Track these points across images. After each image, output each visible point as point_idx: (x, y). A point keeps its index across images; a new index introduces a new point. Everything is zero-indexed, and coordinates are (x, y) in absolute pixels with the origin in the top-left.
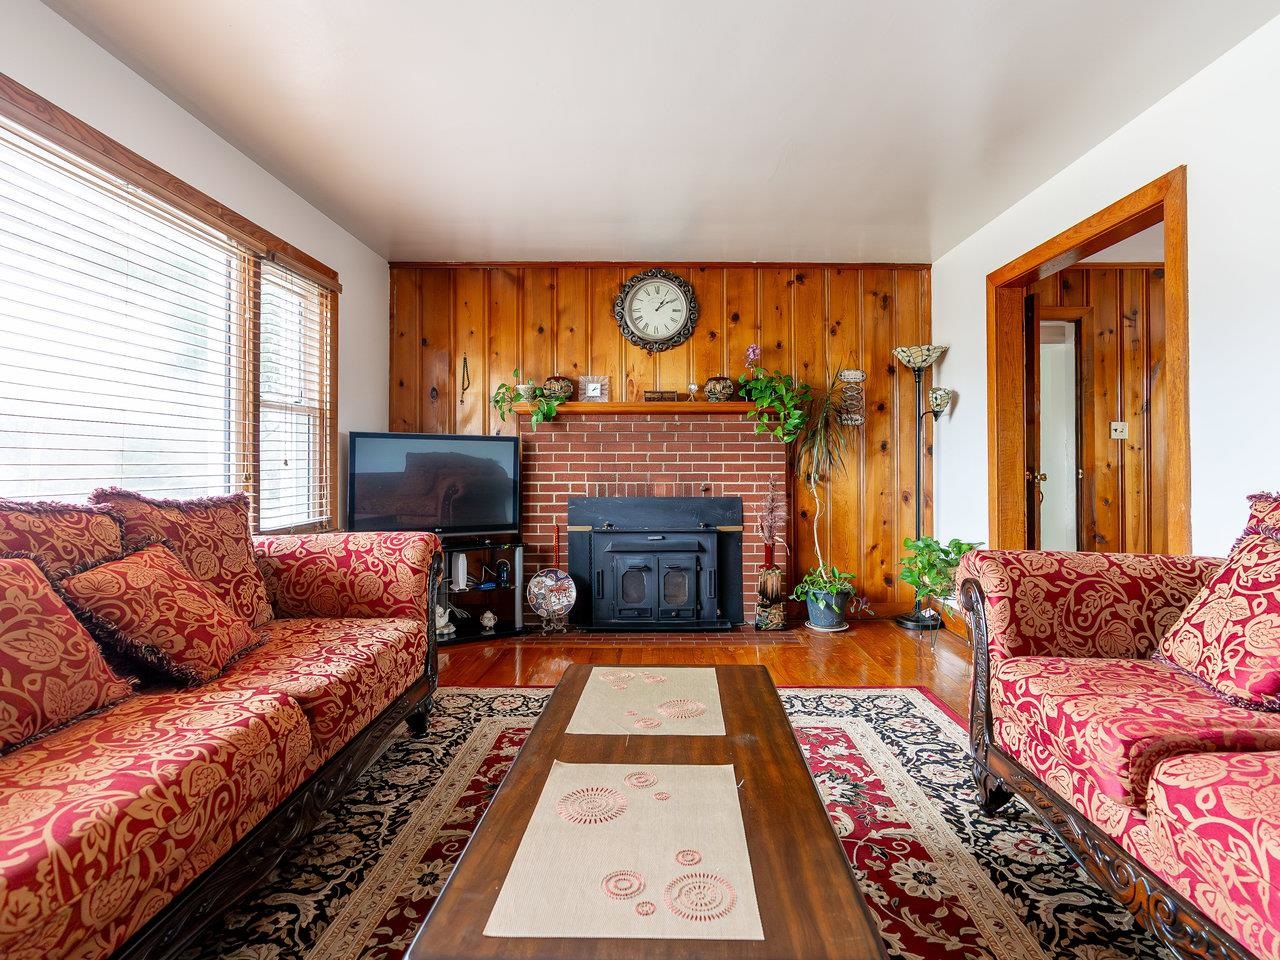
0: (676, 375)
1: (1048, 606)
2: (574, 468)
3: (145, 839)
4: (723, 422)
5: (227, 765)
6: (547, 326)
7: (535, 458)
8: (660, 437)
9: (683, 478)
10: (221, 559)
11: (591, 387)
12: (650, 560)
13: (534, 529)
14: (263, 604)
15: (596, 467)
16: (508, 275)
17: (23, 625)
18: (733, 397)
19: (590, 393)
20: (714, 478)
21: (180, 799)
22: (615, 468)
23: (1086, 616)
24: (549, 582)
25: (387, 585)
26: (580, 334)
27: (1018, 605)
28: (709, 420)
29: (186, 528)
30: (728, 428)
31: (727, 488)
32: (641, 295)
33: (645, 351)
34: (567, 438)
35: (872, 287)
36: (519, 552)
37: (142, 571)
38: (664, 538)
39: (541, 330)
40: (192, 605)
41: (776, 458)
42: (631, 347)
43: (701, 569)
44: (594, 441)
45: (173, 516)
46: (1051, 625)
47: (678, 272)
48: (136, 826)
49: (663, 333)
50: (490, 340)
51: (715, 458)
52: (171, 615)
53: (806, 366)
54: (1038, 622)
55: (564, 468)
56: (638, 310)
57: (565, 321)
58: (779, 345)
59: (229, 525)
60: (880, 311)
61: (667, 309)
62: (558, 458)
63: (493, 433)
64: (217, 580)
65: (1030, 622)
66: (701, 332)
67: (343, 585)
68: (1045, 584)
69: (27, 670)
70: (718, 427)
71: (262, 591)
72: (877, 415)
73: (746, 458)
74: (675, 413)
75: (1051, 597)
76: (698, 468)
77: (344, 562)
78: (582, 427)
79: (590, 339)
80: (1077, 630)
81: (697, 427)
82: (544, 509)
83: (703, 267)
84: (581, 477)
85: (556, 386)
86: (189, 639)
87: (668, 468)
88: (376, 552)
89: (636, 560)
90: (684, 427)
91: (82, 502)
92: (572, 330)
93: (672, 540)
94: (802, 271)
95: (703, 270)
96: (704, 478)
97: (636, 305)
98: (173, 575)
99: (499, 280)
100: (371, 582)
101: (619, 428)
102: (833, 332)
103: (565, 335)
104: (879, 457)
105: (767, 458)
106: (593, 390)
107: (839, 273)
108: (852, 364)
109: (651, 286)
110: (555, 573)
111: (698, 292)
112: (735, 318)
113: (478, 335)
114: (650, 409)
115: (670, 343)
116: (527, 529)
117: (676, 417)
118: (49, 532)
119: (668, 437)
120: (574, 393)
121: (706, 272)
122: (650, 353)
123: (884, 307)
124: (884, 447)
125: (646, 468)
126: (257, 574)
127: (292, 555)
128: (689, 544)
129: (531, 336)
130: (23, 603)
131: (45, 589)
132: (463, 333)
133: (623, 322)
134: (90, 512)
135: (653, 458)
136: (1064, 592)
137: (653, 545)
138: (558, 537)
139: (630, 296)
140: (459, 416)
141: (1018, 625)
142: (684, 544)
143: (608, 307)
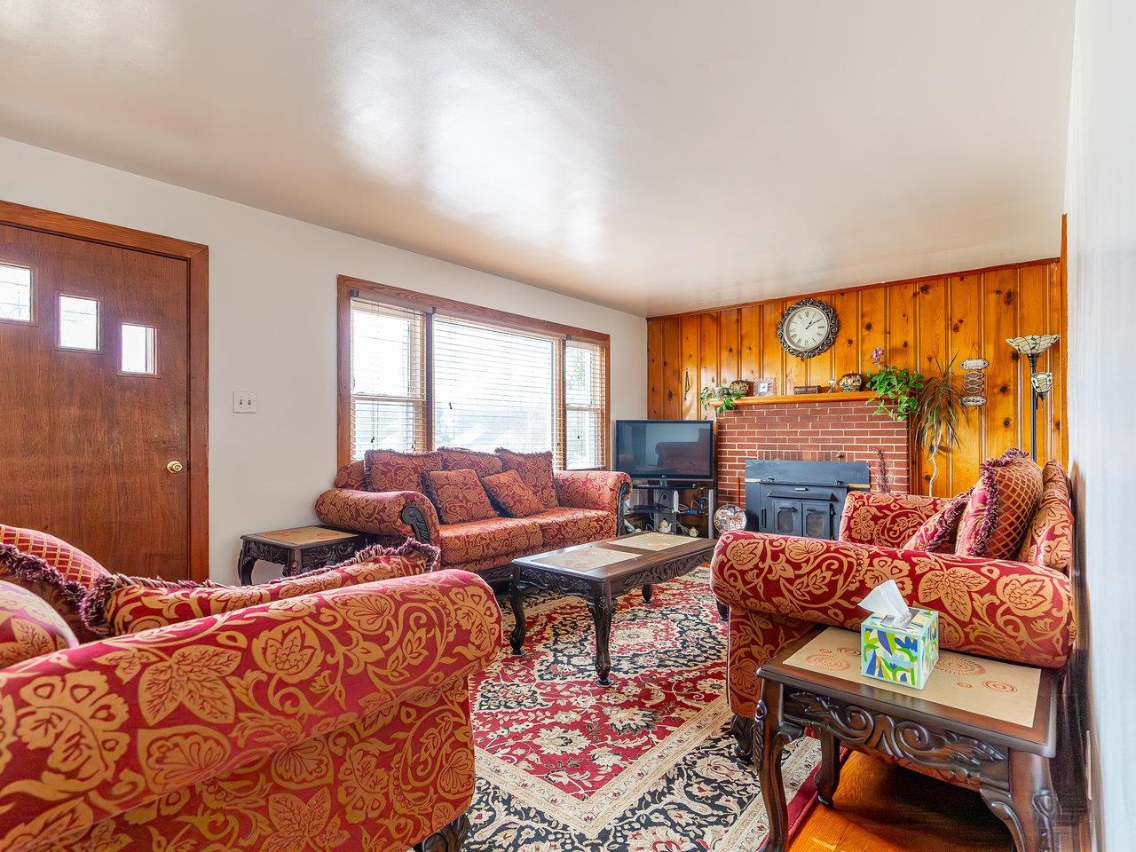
0: (822, 373)
1: (872, 523)
2: (749, 440)
3: (484, 542)
4: (853, 407)
5: (509, 534)
6: (734, 347)
7: (726, 433)
8: (806, 418)
9: (824, 448)
10: (537, 478)
11: (762, 385)
12: (798, 505)
13: (725, 480)
14: (553, 499)
15: (763, 440)
16: (712, 317)
17: (470, 488)
18: (862, 388)
19: (761, 390)
20: (847, 448)
21: (494, 537)
22: (776, 440)
23: (896, 531)
24: (730, 513)
25: (600, 495)
26: (755, 350)
27: (852, 522)
28: (842, 406)
29: (525, 464)
30: (857, 411)
31: (858, 456)
32: (796, 319)
33: (799, 358)
34: (745, 420)
35: (996, 287)
36: (711, 492)
37: (504, 478)
38: (807, 490)
39: (731, 350)
40: (519, 491)
41: (898, 433)
42: (789, 356)
43: (834, 514)
44: (762, 422)
45: (521, 459)
46: (872, 534)
47: (824, 299)
48: (482, 538)
49: (812, 345)
50: (701, 359)
51: (847, 433)
52: (511, 494)
53: (930, 359)
54: (863, 532)
55: (743, 440)
56: (793, 330)
57: (745, 343)
58: (906, 345)
59: (542, 464)
60: (1004, 307)
61: (815, 327)
62: (739, 433)
63: (703, 419)
64: (535, 486)
65: (859, 531)
66: (841, 340)
67: (583, 494)
68: (874, 511)
69: (469, 501)
70: (848, 411)
71: (554, 493)
72: (1000, 396)
73: (873, 433)
74: (816, 402)
75: (875, 519)
76: (835, 440)
77: (584, 483)
78: (752, 414)
79: (761, 354)
80: (889, 539)
81: (833, 411)
82: (730, 467)
83: (842, 292)
84: (753, 447)
85: (737, 387)
86: (515, 502)
87: (813, 440)
88: (597, 480)
89: (787, 504)
90: (823, 412)
91: (492, 452)
92: (750, 348)
93: (813, 491)
94: (927, 283)
95: (842, 294)
96: (841, 448)
97: (792, 326)
98: (515, 480)
99: (707, 321)
100: (593, 493)
101: (777, 413)
102: (956, 329)
103: (745, 352)
104: (1001, 431)
105: (891, 433)
106: (762, 388)
107: (962, 279)
108: (975, 354)
109: (803, 311)
110: (734, 508)
111: (838, 311)
112: (869, 327)
113: (695, 357)
114: (797, 400)
115: (817, 351)
116: (721, 479)
117: (817, 405)
118: (480, 462)
119: (811, 418)
120: (750, 389)
121: (845, 296)
122: (802, 360)
123: (1008, 303)
124: (1007, 423)
125: (797, 440)
126: (552, 486)
127: (567, 480)
128: (825, 495)
129: (725, 354)
130: (470, 483)
131: (476, 479)
132: (685, 357)
133: (782, 340)
134: (493, 456)
135: (802, 434)
136: (885, 516)
137: (800, 494)
138: (739, 485)
139: (787, 320)
140: (684, 408)
141: (850, 532)
142: (820, 495)
143: (774, 329)
